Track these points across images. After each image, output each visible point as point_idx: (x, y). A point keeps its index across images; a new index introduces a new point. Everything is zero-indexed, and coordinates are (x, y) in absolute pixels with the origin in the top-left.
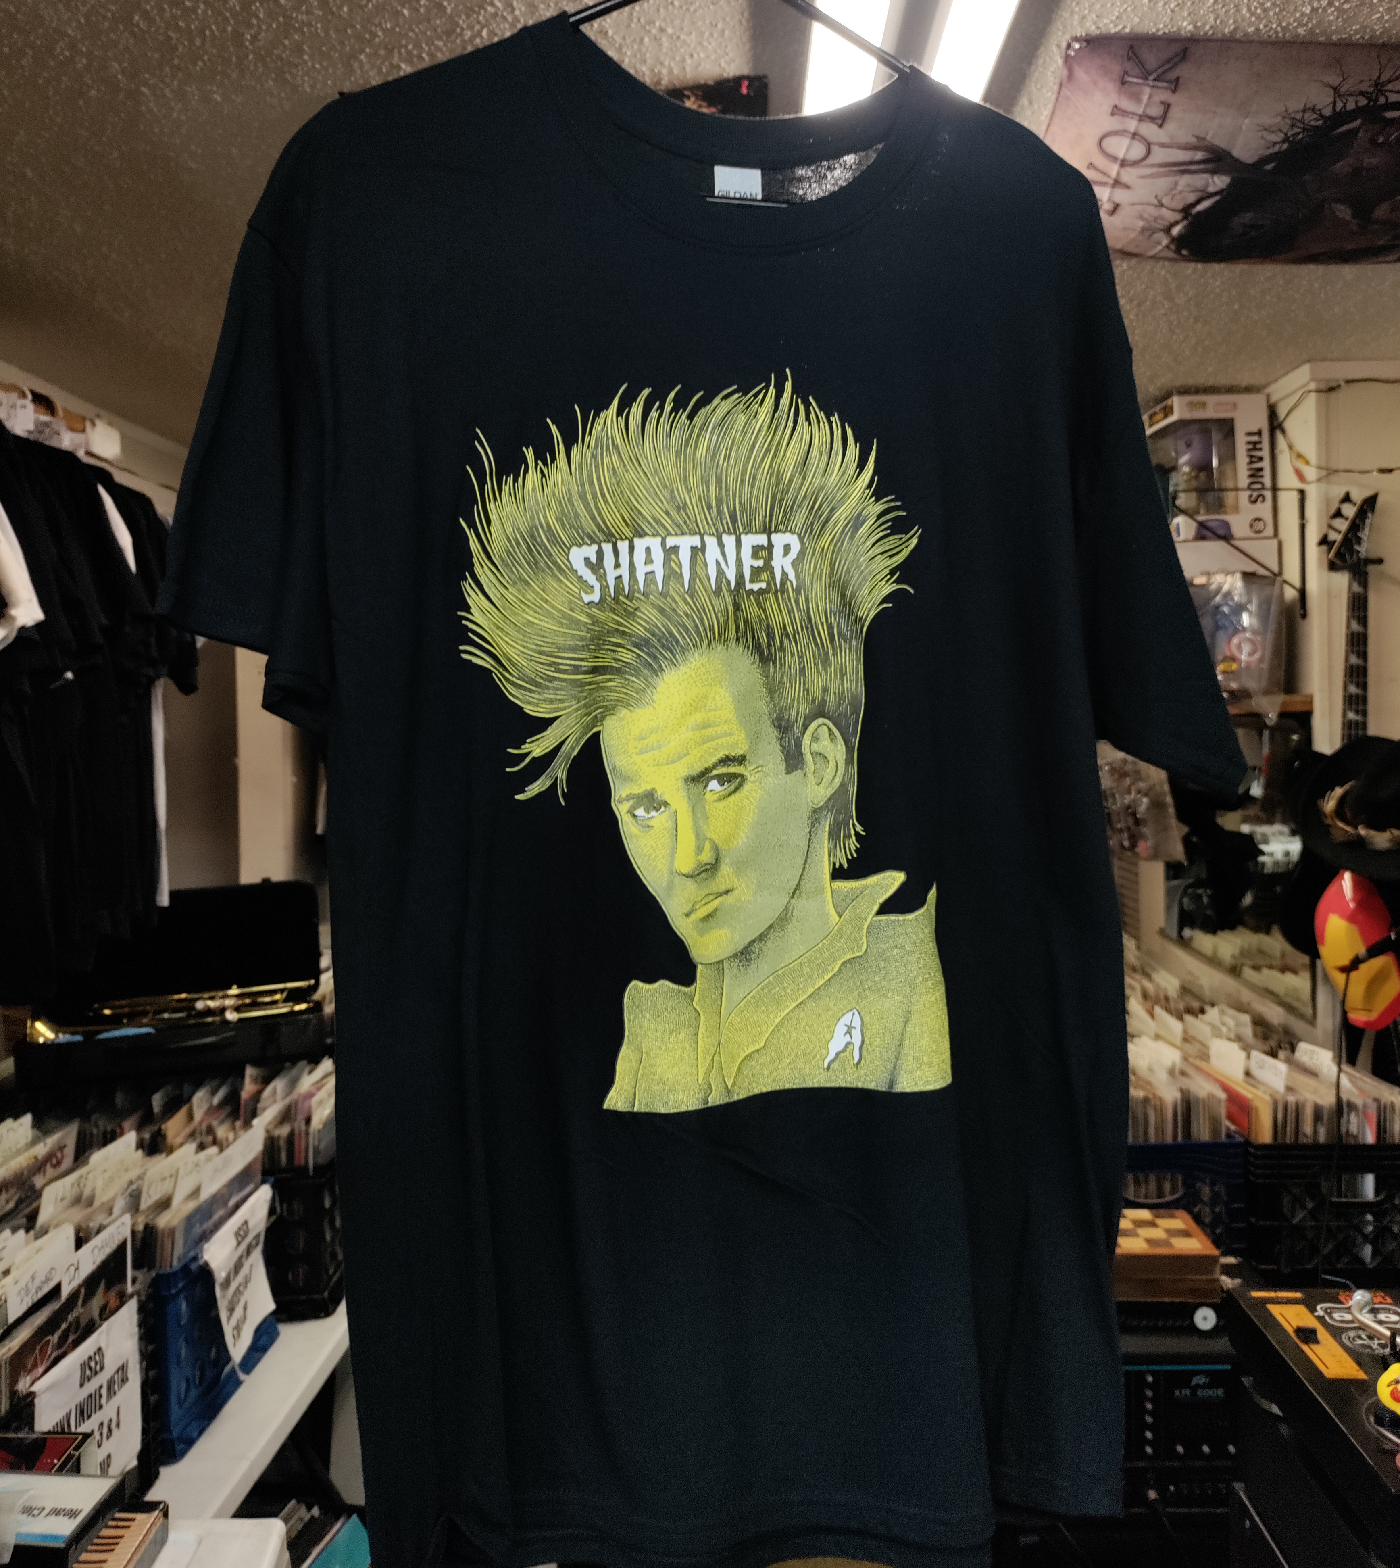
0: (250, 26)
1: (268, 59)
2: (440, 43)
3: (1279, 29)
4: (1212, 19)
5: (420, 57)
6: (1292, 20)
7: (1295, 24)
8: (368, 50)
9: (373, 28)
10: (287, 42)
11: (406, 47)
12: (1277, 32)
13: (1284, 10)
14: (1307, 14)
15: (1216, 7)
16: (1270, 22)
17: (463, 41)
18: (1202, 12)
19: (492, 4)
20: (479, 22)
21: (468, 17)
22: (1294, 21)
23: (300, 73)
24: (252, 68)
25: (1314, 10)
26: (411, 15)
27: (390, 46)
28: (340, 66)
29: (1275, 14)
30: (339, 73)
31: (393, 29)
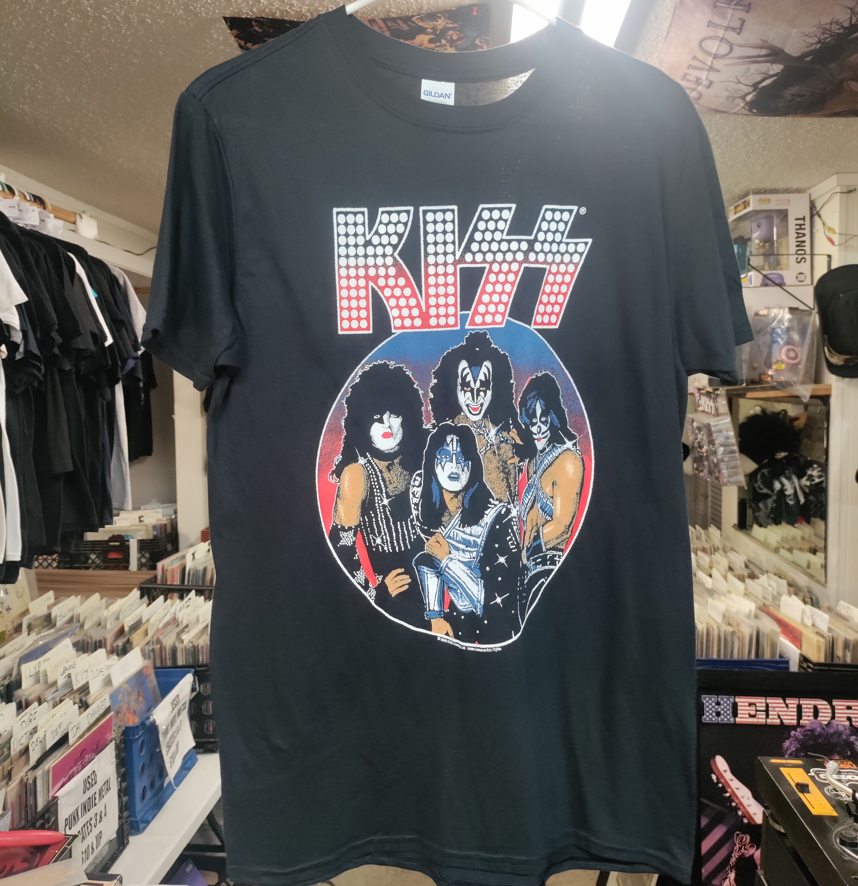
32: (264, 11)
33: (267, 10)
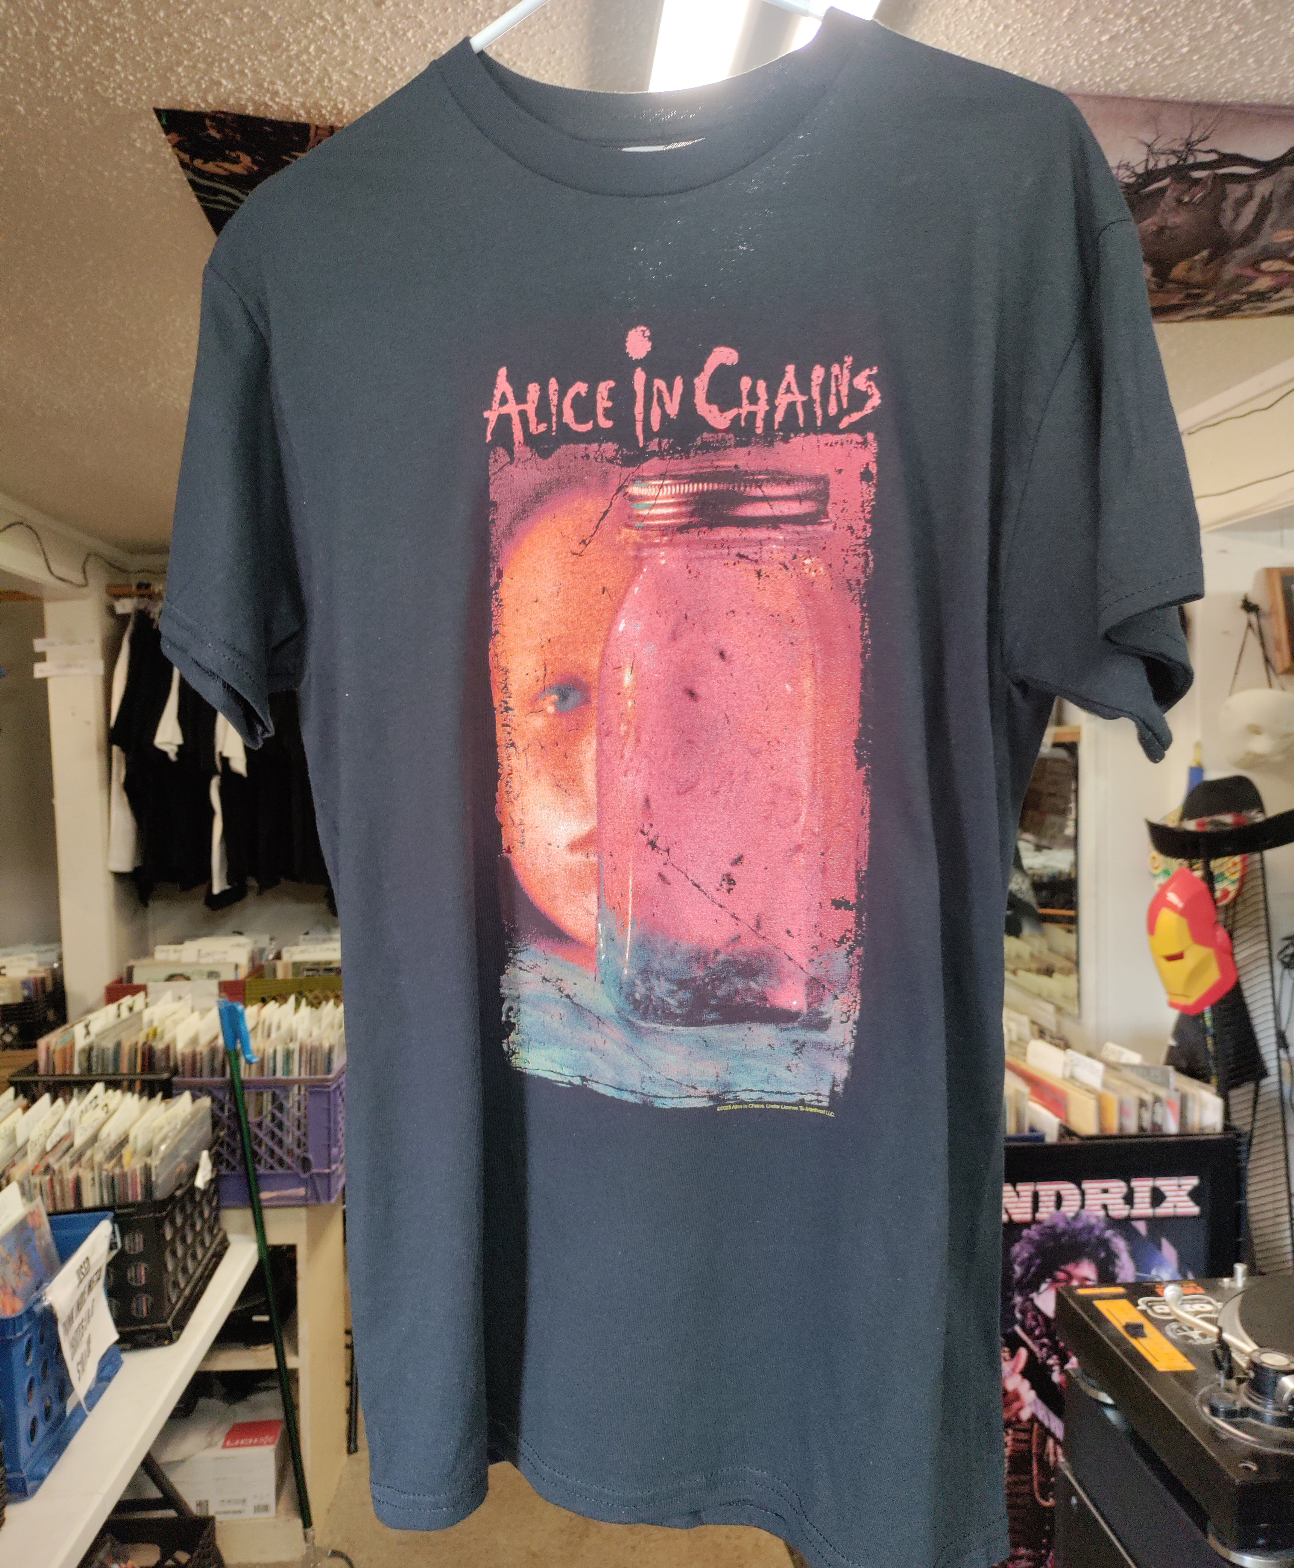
0: (58, 28)
1: (77, 68)
2: (265, 59)
3: (1102, 83)
4: (1040, 69)
5: (242, 73)
6: (1115, 74)
7: (1118, 79)
8: (186, 63)
9: (192, 38)
10: (97, 49)
11: (227, 60)
12: (1099, 86)
13: (1110, 63)
14: (1130, 69)
15: (1046, 57)
16: (1095, 75)
17: (289, 57)
18: (1032, 61)
19: (321, 17)
20: (306, 37)
21: (295, 29)
22: (1118, 75)
23: (112, 85)
24: (59, 77)
25: (1137, 65)
26: (233, 25)
27: (210, 60)
28: (155, 79)
29: (1101, 67)
30: (154, 86)
31: (214, 40)
32: (225, 102)
33: (232, 101)
